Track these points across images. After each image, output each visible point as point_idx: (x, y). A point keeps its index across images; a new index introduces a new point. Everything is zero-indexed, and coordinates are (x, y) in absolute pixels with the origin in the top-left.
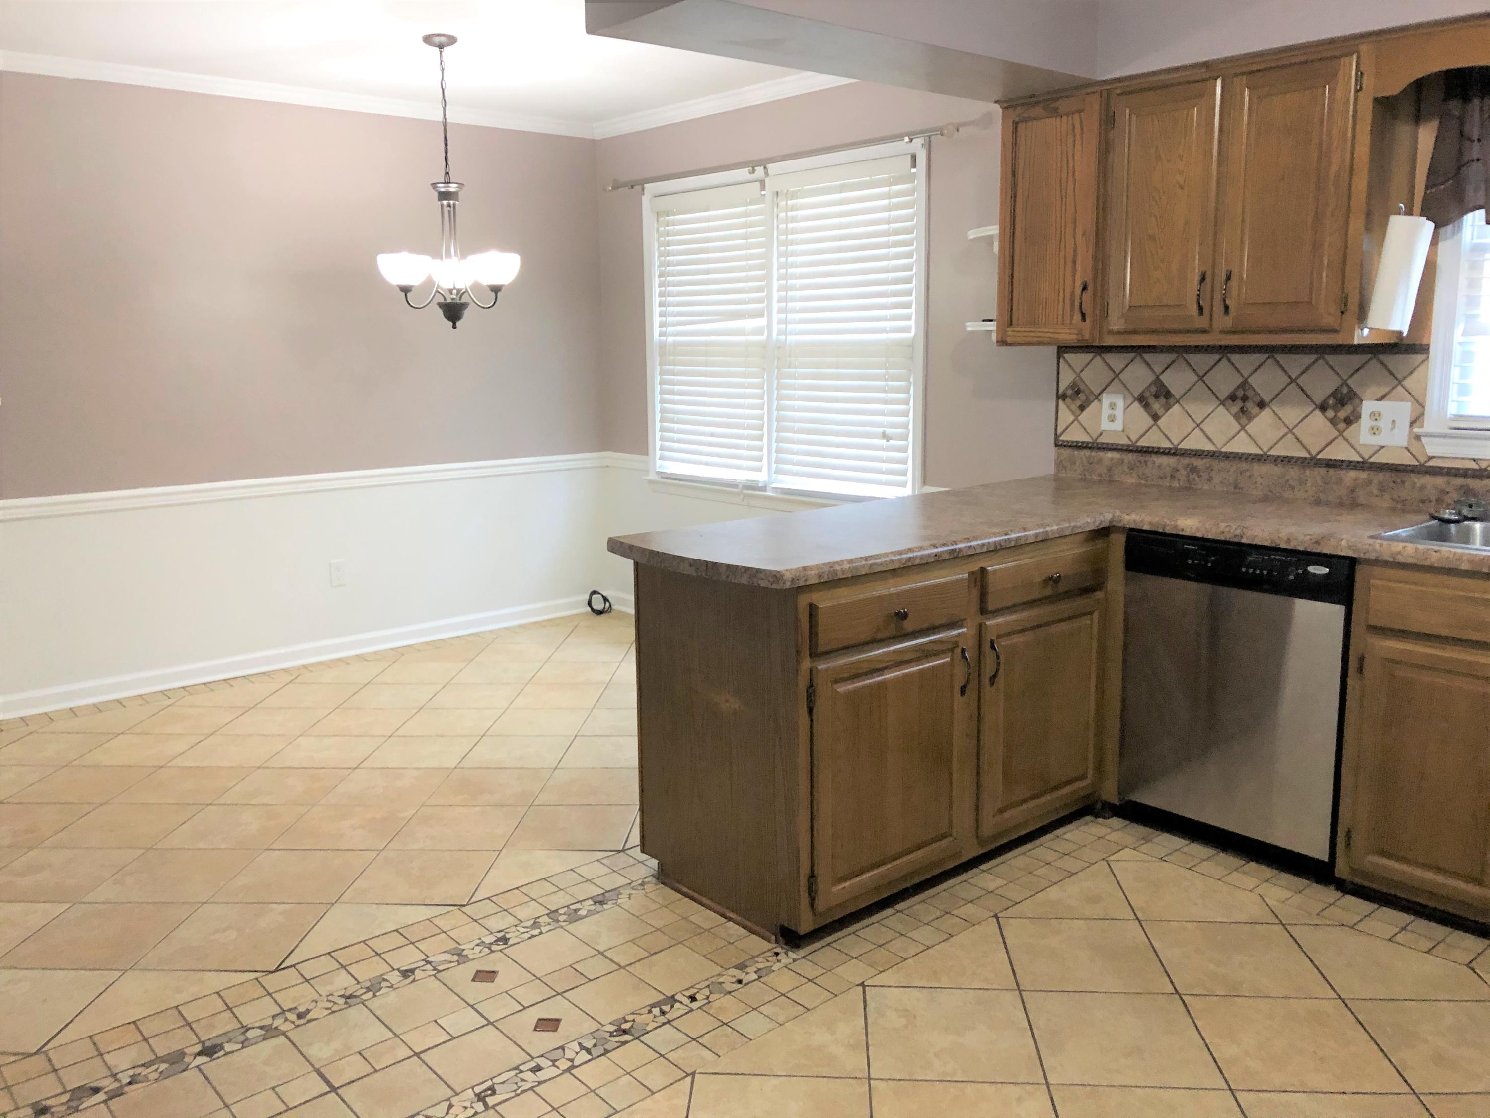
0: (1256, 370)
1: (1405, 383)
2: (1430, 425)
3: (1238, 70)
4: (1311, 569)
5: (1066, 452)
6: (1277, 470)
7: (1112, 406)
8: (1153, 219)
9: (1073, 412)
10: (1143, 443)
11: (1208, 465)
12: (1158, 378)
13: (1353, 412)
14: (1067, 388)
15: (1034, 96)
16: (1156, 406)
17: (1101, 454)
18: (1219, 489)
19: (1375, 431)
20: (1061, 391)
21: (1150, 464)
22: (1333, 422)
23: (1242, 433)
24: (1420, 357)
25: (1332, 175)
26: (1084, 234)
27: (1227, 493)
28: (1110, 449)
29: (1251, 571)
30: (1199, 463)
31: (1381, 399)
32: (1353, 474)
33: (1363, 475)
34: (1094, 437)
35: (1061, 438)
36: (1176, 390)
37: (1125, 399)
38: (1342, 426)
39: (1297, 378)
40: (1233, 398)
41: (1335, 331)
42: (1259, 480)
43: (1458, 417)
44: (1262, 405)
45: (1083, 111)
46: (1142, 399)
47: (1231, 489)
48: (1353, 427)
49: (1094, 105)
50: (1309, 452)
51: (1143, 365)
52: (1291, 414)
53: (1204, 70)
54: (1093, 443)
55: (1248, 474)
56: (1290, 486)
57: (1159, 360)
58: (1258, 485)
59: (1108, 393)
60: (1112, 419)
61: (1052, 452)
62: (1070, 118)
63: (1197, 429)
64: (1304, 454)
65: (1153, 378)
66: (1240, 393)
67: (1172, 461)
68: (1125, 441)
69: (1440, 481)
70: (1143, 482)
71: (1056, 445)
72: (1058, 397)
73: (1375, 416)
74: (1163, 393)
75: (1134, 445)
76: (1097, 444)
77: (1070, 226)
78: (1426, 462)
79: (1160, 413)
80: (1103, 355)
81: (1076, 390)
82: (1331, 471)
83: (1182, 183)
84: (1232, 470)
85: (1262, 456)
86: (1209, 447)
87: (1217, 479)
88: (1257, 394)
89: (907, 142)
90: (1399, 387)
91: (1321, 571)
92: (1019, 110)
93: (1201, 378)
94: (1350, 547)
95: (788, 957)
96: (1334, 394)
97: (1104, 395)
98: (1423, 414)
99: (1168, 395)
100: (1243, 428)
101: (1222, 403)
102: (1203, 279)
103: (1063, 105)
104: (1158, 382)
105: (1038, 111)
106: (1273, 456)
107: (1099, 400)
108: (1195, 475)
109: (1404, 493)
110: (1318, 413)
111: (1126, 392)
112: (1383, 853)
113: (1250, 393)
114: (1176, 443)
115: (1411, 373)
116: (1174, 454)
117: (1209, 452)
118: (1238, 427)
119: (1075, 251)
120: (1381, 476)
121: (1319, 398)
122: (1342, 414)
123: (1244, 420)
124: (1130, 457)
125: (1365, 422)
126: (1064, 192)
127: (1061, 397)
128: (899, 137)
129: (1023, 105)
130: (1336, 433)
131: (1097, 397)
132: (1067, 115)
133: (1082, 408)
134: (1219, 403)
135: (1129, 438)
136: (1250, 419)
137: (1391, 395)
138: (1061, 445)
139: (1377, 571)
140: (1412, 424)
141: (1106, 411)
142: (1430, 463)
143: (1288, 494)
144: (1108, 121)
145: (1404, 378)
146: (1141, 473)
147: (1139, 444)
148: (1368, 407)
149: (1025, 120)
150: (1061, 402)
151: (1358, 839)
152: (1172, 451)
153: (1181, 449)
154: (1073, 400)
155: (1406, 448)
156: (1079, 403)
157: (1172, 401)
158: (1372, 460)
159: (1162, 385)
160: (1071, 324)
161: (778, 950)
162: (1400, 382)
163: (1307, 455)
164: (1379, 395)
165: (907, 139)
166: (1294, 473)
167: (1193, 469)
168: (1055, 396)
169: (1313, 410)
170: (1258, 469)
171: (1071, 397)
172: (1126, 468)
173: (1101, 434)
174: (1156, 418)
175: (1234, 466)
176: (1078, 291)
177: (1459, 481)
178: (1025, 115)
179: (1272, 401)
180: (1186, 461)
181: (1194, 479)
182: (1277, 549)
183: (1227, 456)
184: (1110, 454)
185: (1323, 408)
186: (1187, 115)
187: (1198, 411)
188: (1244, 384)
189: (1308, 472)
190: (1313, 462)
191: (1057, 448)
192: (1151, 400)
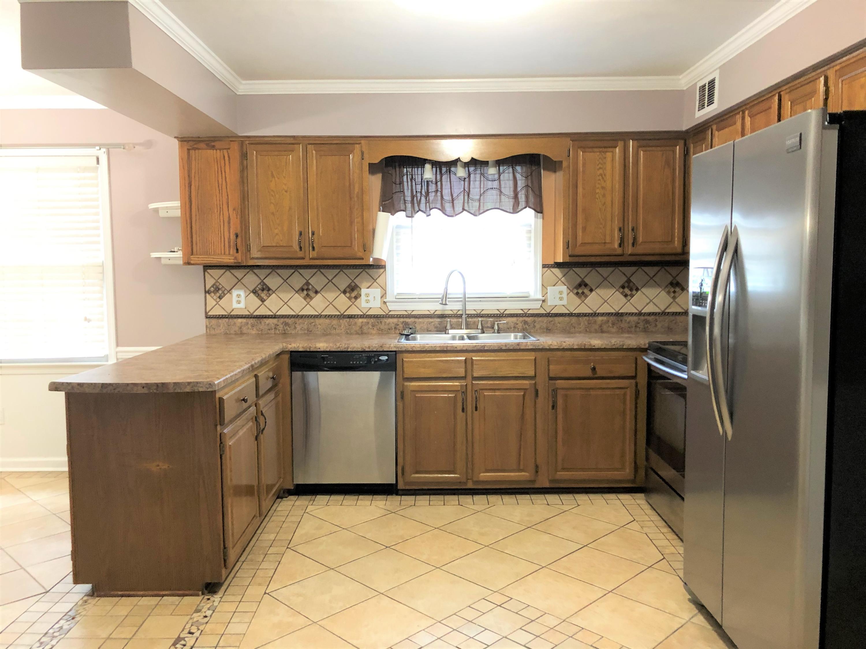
0: (312, 277)
1: (377, 281)
2: (388, 298)
3: (311, 142)
4: (381, 358)
5: (214, 321)
6: (327, 321)
7: (239, 296)
8: (272, 205)
9: (215, 300)
10: (256, 313)
11: (293, 322)
12: (262, 281)
13: (358, 293)
14: (211, 288)
15: (199, 137)
16: (263, 295)
17: (235, 320)
18: (300, 332)
19: (367, 301)
20: (207, 290)
21: (263, 323)
22: (350, 298)
23: (308, 305)
24: (382, 270)
25: (356, 193)
26: (234, 209)
27: (305, 334)
28: (239, 318)
29: (355, 362)
30: (289, 321)
31: (368, 288)
32: (360, 320)
33: (365, 320)
34: (229, 312)
35: (209, 314)
36: (273, 287)
37: (245, 292)
38: (353, 300)
39: (332, 280)
40: (302, 290)
41: (363, 259)
42: (319, 326)
43: (398, 294)
44: (316, 292)
45: (229, 149)
46: (254, 292)
47: (306, 332)
48: (358, 300)
49: (235, 147)
50: (340, 312)
51: (254, 275)
52: (331, 296)
53: (292, 139)
54: (229, 315)
55: (313, 324)
56: (334, 328)
57: (263, 273)
58: (319, 329)
59: (235, 289)
60: (239, 302)
61: (203, 321)
62: (222, 151)
63: (285, 305)
64: (338, 313)
65: (260, 281)
66: (305, 287)
67: (275, 321)
68: (248, 313)
69: (395, 320)
70: (260, 332)
71: (207, 318)
72: (206, 292)
73: (367, 295)
74: (266, 289)
75: (252, 315)
76: (231, 315)
77: (225, 206)
78: (389, 313)
79: (265, 298)
80: (230, 270)
81: (216, 289)
82: (351, 320)
83: (286, 189)
84: (306, 323)
85: (318, 315)
86: (292, 313)
87: (298, 327)
88: (313, 287)
89: (98, 150)
90: (375, 283)
91: (385, 358)
92: (191, 143)
93: (285, 281)
94: (395, 347)
95: (216, 598)
96: (349, 286)
97: (233, 290)
98: (386, 293)
99: (269, 289)
100: (308, 303)
101: (297, 292)
102: (301, 234)
103: (217, 144)
104: (263, 283)
105: (202, 145)
106: (324, 315)
107: (230, 293)
108: (287, 327)
109: (382, 327)
110: (342, 295)
111: (245, 288)
112: (417, 472)
113: (310, 287)
114: (275, 312)
115: (379, 277)
116: (275, 318)
117: (292, 315)
118: (306, 303)
119: (229, 217)
120: (372, 320)
121: (343, 288)
122: (353, 294)
123: (308, 300)
124: (251, 321)
125: (363, 297)
126: (220, 186)
127: (207, 292)
128: (93, 146)
129: (193, 141)
130: (352, 303)
131: (229, 291)
132: (220, 150)
133: (220, 298)
134: (295, 292)
135: (248, 311)
136: (311, 298)
137: (371, 286)
138: (209, 317)
139: (406, 355)
140: (381, 297)
141: (235, 298)
142: (390, 313)
143: (333, 332)
144: (244, 156)
145: (377, 279)
146: (258, 328)
147: (254, 314)
148: (364, 291)
149: (195, 149)
150: (207, 294)
151: (407, 469)
152: (273, 316)
153: (278, 315)
154: (215, 294)
155: (380, 308)
156: (218, 295)
157: (270, 292)
158: (367, 314)
159: (265, 284)
160: (229, 254)
161: (208, 597)
162: (375, 280)
163: (339, 314)
164: (368, 286)
165: (98, 148)
166: (335, 322)
167: (287, 324)
168: (204, 292)
169: (340, 294)
170: (318, 321)
171: (213, 292)
172: (250, 326)
173: (233, 310)
174: (263, 301)
175: (307, 321)
176: (233, 237)
177: (402, 320)
178: (195, 146)
179: (321, 290)
180: (282, 320)
181: (287, 329)
182: (364, 352)
183: (302, 317)
184: (240, 320)
185: (344, 292)
186: (286, 158)
187: (285, 296)
188: (308, 283)
189: (341, 321)
190: (342, 316)
191: (207, 319)
192: (260, 292)
